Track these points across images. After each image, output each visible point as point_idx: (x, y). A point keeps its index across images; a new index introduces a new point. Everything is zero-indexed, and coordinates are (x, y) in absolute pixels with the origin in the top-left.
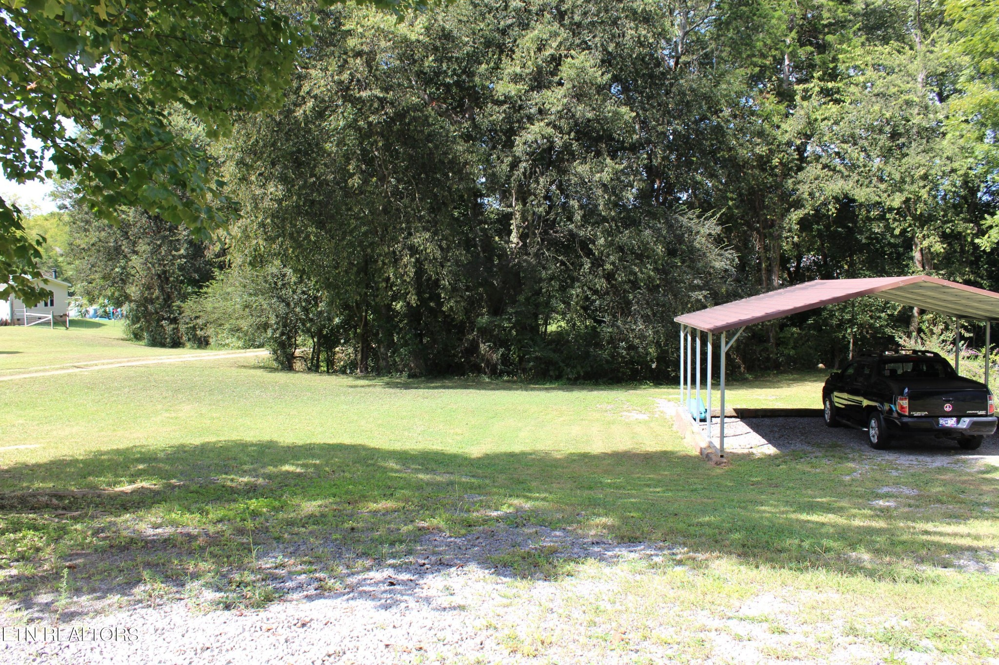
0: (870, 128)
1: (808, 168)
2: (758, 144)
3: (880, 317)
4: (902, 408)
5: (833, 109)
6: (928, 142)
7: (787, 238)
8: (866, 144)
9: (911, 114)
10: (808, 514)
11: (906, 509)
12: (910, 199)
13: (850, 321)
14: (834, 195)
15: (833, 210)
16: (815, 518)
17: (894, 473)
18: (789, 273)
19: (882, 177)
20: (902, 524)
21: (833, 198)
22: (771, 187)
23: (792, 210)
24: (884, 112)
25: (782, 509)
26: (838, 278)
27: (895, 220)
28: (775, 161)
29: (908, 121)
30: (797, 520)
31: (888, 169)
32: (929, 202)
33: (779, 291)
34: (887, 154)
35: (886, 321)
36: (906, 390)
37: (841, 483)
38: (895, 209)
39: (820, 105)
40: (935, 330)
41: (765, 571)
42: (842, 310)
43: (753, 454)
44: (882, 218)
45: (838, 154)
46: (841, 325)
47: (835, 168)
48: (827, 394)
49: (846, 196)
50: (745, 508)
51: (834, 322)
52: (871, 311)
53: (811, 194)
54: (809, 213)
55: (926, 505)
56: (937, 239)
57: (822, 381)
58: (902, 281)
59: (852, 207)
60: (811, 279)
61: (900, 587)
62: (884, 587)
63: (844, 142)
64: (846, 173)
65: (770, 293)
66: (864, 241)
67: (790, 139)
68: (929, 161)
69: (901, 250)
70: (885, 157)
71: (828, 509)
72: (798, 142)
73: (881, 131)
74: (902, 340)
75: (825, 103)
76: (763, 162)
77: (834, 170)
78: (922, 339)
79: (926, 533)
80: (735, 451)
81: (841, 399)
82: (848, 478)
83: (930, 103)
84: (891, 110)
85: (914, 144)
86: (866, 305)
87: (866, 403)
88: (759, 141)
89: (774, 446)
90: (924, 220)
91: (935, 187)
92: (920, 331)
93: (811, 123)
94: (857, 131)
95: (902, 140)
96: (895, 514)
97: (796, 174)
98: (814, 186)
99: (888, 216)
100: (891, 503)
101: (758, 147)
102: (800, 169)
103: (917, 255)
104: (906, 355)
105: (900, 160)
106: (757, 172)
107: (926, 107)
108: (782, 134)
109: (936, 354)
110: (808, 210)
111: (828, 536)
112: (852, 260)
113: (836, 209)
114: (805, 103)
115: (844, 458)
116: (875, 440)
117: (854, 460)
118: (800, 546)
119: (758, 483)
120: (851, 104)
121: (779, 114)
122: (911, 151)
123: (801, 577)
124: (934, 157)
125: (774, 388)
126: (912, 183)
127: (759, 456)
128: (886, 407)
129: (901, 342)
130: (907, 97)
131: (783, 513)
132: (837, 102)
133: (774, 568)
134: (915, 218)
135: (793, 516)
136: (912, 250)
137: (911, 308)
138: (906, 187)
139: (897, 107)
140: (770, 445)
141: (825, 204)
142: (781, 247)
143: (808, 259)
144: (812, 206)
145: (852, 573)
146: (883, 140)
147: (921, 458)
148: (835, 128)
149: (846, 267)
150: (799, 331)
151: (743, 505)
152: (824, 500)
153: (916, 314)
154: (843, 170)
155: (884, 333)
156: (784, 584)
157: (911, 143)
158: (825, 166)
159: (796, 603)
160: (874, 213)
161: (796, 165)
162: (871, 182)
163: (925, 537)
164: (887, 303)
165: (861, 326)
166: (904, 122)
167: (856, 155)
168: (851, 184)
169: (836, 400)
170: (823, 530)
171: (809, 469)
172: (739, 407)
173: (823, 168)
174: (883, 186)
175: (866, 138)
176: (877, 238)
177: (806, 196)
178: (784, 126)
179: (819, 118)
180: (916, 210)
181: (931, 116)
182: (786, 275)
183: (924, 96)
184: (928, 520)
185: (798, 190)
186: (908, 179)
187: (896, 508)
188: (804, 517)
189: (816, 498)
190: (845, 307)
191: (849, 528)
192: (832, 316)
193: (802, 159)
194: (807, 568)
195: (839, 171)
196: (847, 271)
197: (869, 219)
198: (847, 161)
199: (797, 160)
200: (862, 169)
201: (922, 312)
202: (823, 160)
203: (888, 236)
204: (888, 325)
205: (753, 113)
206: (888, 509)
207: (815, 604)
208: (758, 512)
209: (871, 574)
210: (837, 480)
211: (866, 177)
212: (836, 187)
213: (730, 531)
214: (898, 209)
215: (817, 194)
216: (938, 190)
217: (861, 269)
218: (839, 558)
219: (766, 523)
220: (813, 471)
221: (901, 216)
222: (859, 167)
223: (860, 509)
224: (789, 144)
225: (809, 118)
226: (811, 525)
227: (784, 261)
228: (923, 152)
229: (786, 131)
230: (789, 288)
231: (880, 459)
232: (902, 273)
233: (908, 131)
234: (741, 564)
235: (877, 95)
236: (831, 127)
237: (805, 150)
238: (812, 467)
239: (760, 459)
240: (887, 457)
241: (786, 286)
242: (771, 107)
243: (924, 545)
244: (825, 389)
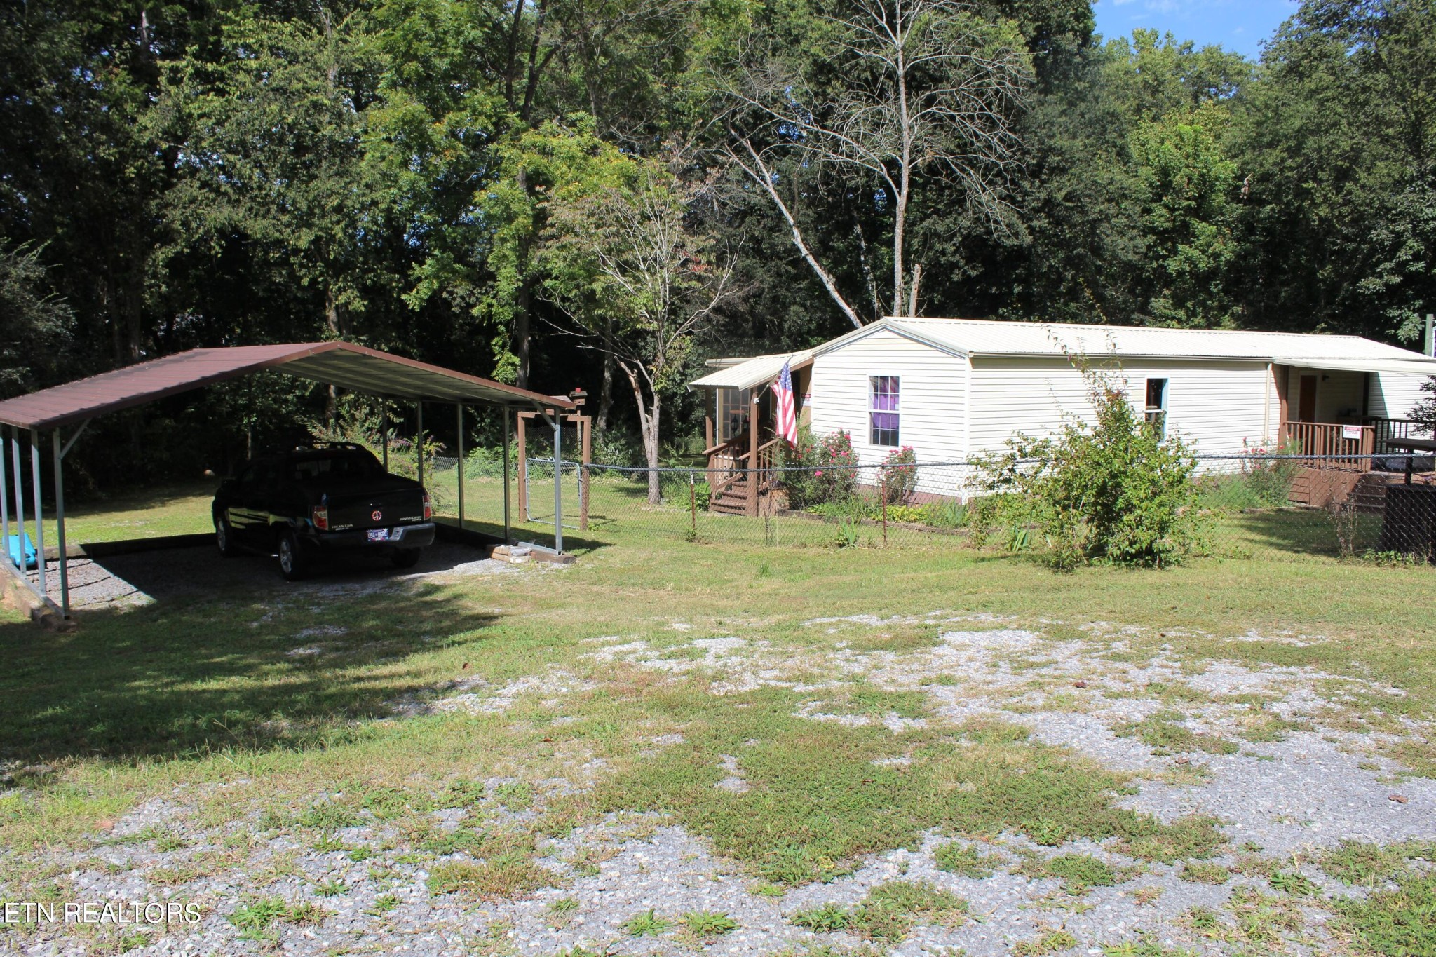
0: (267, 135)
1: (180, 185)
2: (103, 144)
3: (286, 401)
4: (320, 521)
5: (214, 102)
6: (342, 162)
7: (150, 286)
8: (262, 158)
9: (320, 122)
10: (203, 681)
11: (333, 655)
12: (321, 237)
13: (245, 407)
14: (218, 226)
15: (217, 248)
16: (213, 685)
17: (316, 610)
18: (156, 339)
19: (283, 205)
20: (328, 675)
21: (217, 230)
22: (125, 209)
23: (157, 245)
24: (285, 114)
25: (166, 680)
26: (227, 345)
27: (302, 266)
28: (131, 171)
29: (318, 131)
30: (188, 692)
31: (292, 194)
32: (345, 243)
33: (141, 365)
34: (289, 173)
35: (295, 405)
36: (324, 497)
37: (248, 633)
38: (301, 251)
39: (197, 95)
40: (357, 414)
41: (146, 769)
42: (235, 392)
43: (116, 608)
44: (284, 262)
45: (222, 168)
46: (236, 412)
47: (219, 187)
48: (219, 512)
49: (235, 229)
50: (109, 688)
51: (225, 409)
52: (275, 392)
53: (185, 224)
54: (182, 251)
55: (358, 646)
56: (356, 293)
57: (211, 495)
58: (313, 349)
59: (244, 245)
60: (188, 347)
61: (332, 753)
62: (309, 757)
63: (231, 151)
64: (234, 197)
65: (128, 369)
66: (261, 294)
67: (151, 140)
68: (344, 188)
69: (311, 307)
70: (287, 177)
71: (229, 670)
72: (165, 146)
73: (281, 141)
74: (316, 430)
75: (203, 93)
76: (111, 171)
77: (217, 191)
78: (342, 427)
79: (359, 679)
80: (87, 608)
81: (239, 517)
82: (255, 625)
83: (345, 110)
84: (294, 113)
85: (324, 164)
86: (267, 385)
87: (272, 519)
88: (104, 138)
89: (147, 592)
90: (339, 268)
91: (353, 223)
92: (339, 416)
93: (183, 119)
94: (249, 138)
95: (309, 156)
96: (320, 662)
97: (162, 192)
98: (188, 212)
99: (292, 259)
100: (313, 650)
101: (102, 148)
102: (168, 185)
103: (332, 315)
104: (322, 449)
105: (307, 183)
106: (101, 186)
107: (340, 115)
108: (140, 131)
109: (359, 447)
110: (181, 246)
111: (233, 706)
112: (246, 320)
113: (221, 246)
114: (173, 89)
115: (249, 599)
116: (288, 569)
117: (261, 600)
118: (194, 726)
119: (126, 649)
120: (240, 98)
121: (134, 100)
122: (322, 174)
123: (199, 766)
124: (350, 183)
125: (142, 509)
126: (323, 216)
127: (126, 610)
128: (300, 522)
129: (315, 433)
130: (315, 98)
131: (167, 685)
132: (220, 93)
133: (159, 761)
134: (328, 264)
135: (182, 687)
136: (325, 308)
137: (328, 387)
138: (316, 220)
139: (301, 111)
140: (141, 594)
141: (206, 239)
142: (142, 300)
143: (185, 318)
144: (188, 240)
145: (268, 748)
146: (284, 153)
147: (348, 586)
148: (217, 130)
149: (238, 330)
150: (174, 424)
151: (105, 683)
152: (224, 659)
153: (333, 395)
154: (231, 191)
155: (293, 422)
156: (175, 781)
157: (320, 161)
158: (204, 185)
159: (194, 804)
160: (274, 255)
161: (162, 180)
162: (268, 211)
163: (356, 685)
164: (294, 380)
165: (261, 414)
166: (311, 132)
167: (248, 172)
168: (242, 212)
169: (232, 518)
170: (225, 699)
171: (200, 620)
172: (89, 541)
173: (201, 187)
174: (285, 218)
175: (262, 150)
176: (278, 291)
177: (177, 225)
178: (141, 119)
179: (196, 113)
180: (329, 253)
181: (346, 127)
182: (151, 343)
183: (336, 100)
184: (360, 663)
185: (164, 216)
186: (317, 211)
187: (320, 655)
188: (198, 686)
189: (212, 657)
190: (239, 388)
191: (261, 691)
192: (221, 400)
193: (171, 171)
194: (206, 753)
195: (225, 194)
196: (240, 335)
197: (266, 263)
198: (235, 180)
199: (163, 171)
200: (256, 192)
201: (341, 391)
202: (203, 176)
203: (294, 288)
204: (298, 410)
205: (93, 94)
206: (310, 657)
207: (220, 799)
208: (130, 689)
209: (291, 744)
210: (240, 629)
211: (262, 207)
212: (220, 215)
213: (90, 722)
214: (305, 251)
215: (194, 225)
216: (356, 228)
217: (259, 333)
218: (249, 733)
219: (142, 703)
220: (207, 621)
221: (310, 260)
222: (252, 189)
223: (273, 664)
224: (151, 146)
225: (179, 111)
226: (207, 695)
227: (147, 321)
228: (336, 174)
229: (146, 128)
230: (155, 361)
231: (296, 594)
232: (314, 338)
233: (316, 145)
234: (108, 767)
235: (276, 90)
236: (213, 129)
237: (175, 159)
238: (205, 616)
239: (127, 615)
240: (305, 590)
241: (152, 358)
242: (122, 88)
243: (356, 695)
244: (215, 505)
